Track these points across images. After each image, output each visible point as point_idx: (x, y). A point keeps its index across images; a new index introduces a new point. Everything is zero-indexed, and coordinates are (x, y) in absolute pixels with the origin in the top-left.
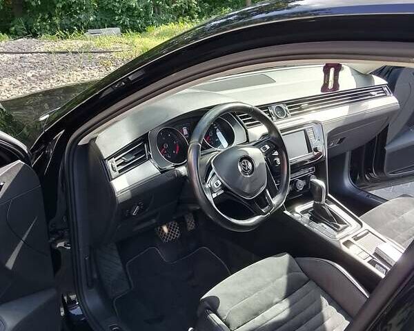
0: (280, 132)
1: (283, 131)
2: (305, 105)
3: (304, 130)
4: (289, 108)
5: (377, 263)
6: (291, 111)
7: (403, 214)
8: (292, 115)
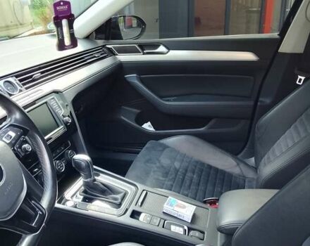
0: (23, 109)
1: (26, 107)
2: (37, 75)
3: (46, 103)
4: (21, 81)
5: (171, 224)
6: (24, 84)
7: (158, 160)
8: (27, 88)
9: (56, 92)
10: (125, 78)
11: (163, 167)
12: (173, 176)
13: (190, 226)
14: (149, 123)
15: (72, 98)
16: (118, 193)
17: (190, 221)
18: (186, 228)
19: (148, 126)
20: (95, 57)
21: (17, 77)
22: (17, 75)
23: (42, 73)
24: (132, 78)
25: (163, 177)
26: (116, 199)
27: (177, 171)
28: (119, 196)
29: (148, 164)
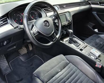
3: (65, 14)
4: (60, 7)
5: (91, 55)
6: (60, 8)
7: (95, 40)
8: (61, 9)
9: (68, 12)
10: (92, 13)
11: (96, 42)
12: (99, 45)
13: (97, 58)
14: (97, 29)
15: (73, 15)
16: (78, 43)
17: (98, 56)
18: (96, 58)
19: (96, 30)
20: (83, 4)
21: (59, 6)
22: (59, 5)
23: (66, 6)
24: (95, 13)
25: (95, 45)
26: (77, 45)
27: (101, 44)
28: (78, 44)
29: (92, 40)
